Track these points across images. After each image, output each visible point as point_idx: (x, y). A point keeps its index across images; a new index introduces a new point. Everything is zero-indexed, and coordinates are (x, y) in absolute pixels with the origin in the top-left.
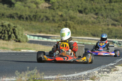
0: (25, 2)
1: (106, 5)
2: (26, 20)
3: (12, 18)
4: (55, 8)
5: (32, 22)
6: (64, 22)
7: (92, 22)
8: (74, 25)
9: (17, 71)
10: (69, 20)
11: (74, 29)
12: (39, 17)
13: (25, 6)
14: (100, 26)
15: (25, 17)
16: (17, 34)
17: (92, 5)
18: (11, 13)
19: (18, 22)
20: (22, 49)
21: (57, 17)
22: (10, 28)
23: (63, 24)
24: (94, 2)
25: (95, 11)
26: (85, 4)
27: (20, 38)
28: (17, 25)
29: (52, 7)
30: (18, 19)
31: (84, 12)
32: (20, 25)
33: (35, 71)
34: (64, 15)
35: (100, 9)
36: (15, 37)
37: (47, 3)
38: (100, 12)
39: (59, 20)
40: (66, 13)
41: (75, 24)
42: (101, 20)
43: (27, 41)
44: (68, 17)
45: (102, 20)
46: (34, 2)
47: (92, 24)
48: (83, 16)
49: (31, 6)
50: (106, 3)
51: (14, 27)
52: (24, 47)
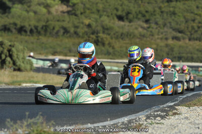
0: (29, 4)
1: (163, 6)
2: (30, 34)
3: (6, 32)
4: (78, 12)
5: (40, 37)
6: (94, 37)
7: (140, 35)
8: (111, 41)
9: (9, 120)
10: (101, 32)
11: (111, 48)
12: (52, 28)
13: (28, 11)
14: (153, 41)
15: (28, 29)
16: (15, 57)
17: (139, 6)
18: (6, 23)
19: (17, 38)
20: (24, 83)
21: (82, 28)
22: (3, 48)
23: (93, 39)
24: (142, 2)
25: (144, 16)
26: (127, 6)
27: (20, 65)
28: (15, 43)
29: (73, 12)
30: (17, 32)
31: (127, 19)
32: (22, 42)
33: (38, 119)
34: (94, 24)
35: (153, 14)
36: (11, 62)
37: (64, 4)
38: (153, 18)
39: (86, 33)
40: (96, 21)
41: (112, 38)
42: (155, 31)
43: (33, 68)
44: (99, 28)
45: (157, 30)
46: (43, 4)
47: (139, 38)
48: (125, 25)
49: (38, 10)
50: (162, 2)
51: (10, 46)
52: (27, 78)
